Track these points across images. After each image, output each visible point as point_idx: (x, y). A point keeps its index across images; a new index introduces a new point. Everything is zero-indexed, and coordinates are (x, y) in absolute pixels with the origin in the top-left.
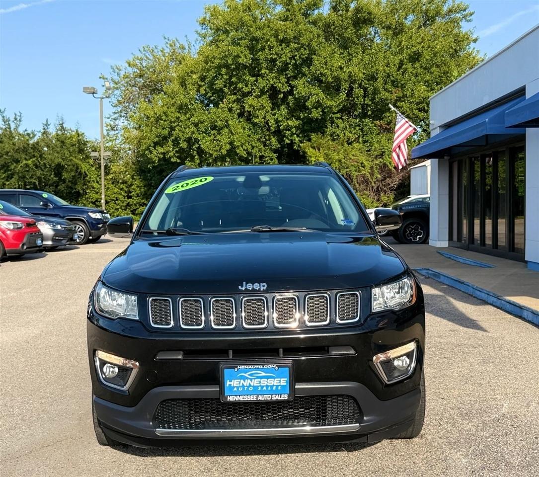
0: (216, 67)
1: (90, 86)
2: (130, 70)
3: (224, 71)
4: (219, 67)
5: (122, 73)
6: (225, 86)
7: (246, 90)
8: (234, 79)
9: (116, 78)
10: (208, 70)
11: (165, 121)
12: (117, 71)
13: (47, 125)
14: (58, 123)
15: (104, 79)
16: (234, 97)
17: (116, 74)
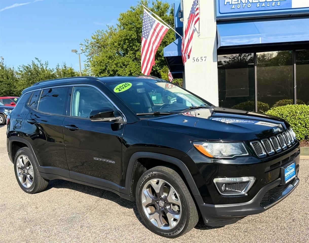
0: (123, 40)
1: (74, 49)
2: (93, 40)
3: (127, 41)
4: (125, 40)
5: (89, 42)
6: (128, 47)
7: (136, 49)
8: (131, 44)
9: (87, 44)
10: (121, 41)
11: (103, 63)
12: (87, 41)
13: (58, 66)
14: (63, 65)
15: (81, 45)
16: (132, 52)
17: (87, 43)
